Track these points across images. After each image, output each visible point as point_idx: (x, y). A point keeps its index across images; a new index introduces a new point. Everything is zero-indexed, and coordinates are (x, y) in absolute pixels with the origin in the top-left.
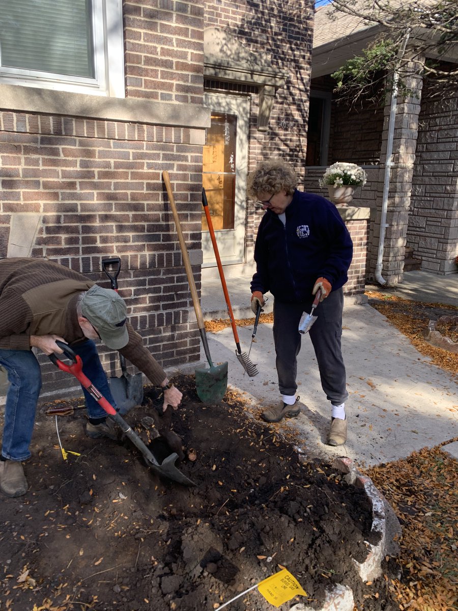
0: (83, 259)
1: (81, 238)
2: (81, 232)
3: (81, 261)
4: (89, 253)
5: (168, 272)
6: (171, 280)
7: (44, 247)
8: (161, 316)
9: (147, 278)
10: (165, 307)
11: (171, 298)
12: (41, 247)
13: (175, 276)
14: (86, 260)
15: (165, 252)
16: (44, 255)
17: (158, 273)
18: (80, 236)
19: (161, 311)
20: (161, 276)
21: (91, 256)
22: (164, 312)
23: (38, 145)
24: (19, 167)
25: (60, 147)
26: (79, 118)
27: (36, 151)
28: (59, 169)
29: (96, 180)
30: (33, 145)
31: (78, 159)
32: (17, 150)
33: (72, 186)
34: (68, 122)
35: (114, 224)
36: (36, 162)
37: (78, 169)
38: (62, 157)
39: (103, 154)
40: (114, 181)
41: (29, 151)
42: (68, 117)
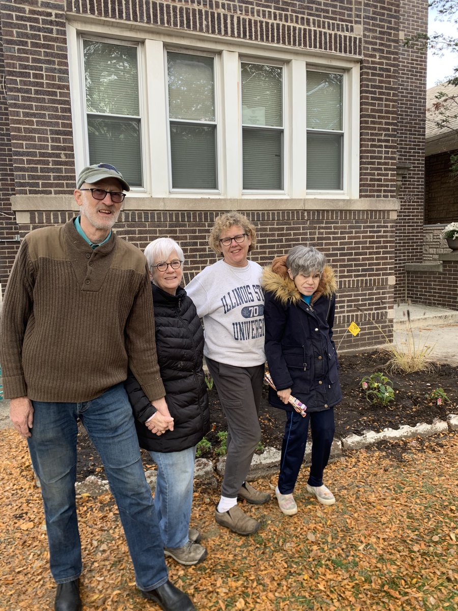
1: (338, 270)
4: (342, 278)
5: (377, 289)
6: (379, 293)
8: (374, 313)
9: (367, 292)
10: (376, 309)
11: (378, 304)
13: (381, 291)
15: (377, 278)
17: (372, 289)
19: (374, 311)
20: (374, 291)
21: (343, 280)
22: (376, 312)
23: (324, 225)
24: (316, 236)
25: (333, 225)
26: (341, 211)
27: (323, 228)
28: (331, 236)
29: (346, 241)
30: (322, 225)
31: (340, 231)
32: (315, 228)
33: (336, 244)
34: (337, 213)
35: (353, 263)
36: (322, 233)
37: (339, 235)
38: (333, 230)
39: (350, 227)
40: (354, 240)
41: (320, 228)
42: (337, 211)
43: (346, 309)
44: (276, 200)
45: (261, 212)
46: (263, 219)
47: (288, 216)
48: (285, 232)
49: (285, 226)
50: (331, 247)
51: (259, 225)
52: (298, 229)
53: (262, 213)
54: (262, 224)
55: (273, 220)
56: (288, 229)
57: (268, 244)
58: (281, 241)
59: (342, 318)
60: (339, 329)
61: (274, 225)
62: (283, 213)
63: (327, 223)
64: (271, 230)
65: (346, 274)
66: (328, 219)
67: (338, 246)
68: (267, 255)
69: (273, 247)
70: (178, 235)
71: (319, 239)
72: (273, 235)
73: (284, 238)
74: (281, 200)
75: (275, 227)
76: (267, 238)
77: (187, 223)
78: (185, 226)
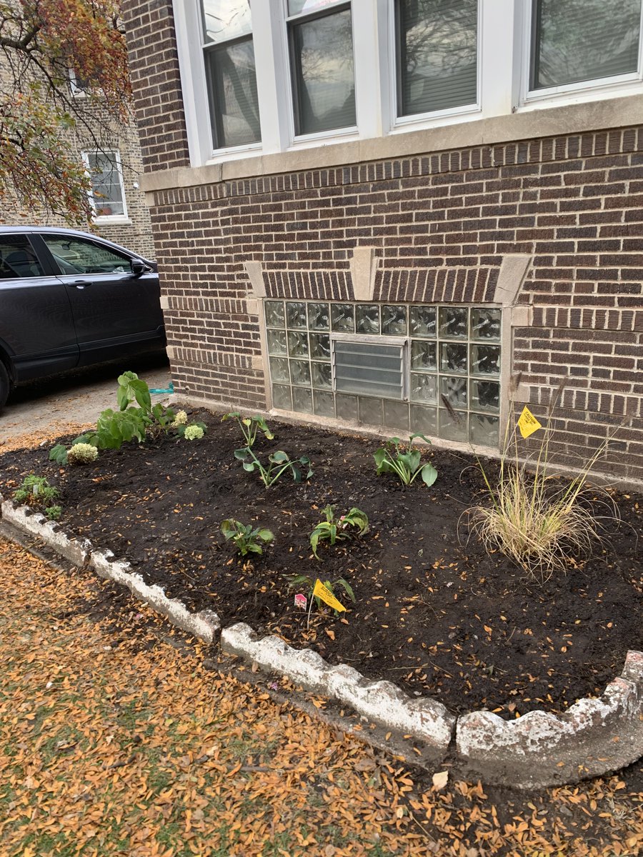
0: (572, 310)
1: (574, 285)
2: (575, 278)
3: (569, 313)
4: (582, 304)
7: (532, 293)
12: (528, 293)
14: (575, 313)
16: (531, 302)
18: (574, 283)
21: (582, 308)
23: (539, 176)
24: (518, 203)
25: (562, 174)
26: (587, 135)
27: (535, 183)
28: (557, 201)
29: (602, 210)
30: (533, 176)
31: (582, 187)
32: (517, 184)
33: (571, 220)
34: (573, 142)
35: (620, 268)
36: (533, 196)
37: (581, 198)
38: (563, 186)
39: (616, 175)
40: (625, 210)
41: (527, 183)
42: (573, 137)
43: (590, 378)
44: (427, 131)
45: (401, 161)
46: (406, 175)
47: (455, 162)
48: (449, 197)
49: (450, 186)
50: (555, 228)
51: (401, 187)
52: (478, 188)
53: (404, 162)
54: (406, 185)
55: (425, 173)
56: (456, 190)
57: (414, 224)
58: (441, 215)
59: (574, 397)
60: (567, 420)
61: (427, 184)
62: (445, 157)
63: (547, 169)
64: (422, 194)
65: (595, 294)
66: (547, 158)
67: (577, 226)
68: (413, 246)
69: (424, 229)
70: (283, 212)
71: (524, 208)
72: (425, 205)
73: (446, 210)
74: (438, 130)
75: (431, 187)
76: (414, 212)
77: (294, 192)
78: (290, 197)
